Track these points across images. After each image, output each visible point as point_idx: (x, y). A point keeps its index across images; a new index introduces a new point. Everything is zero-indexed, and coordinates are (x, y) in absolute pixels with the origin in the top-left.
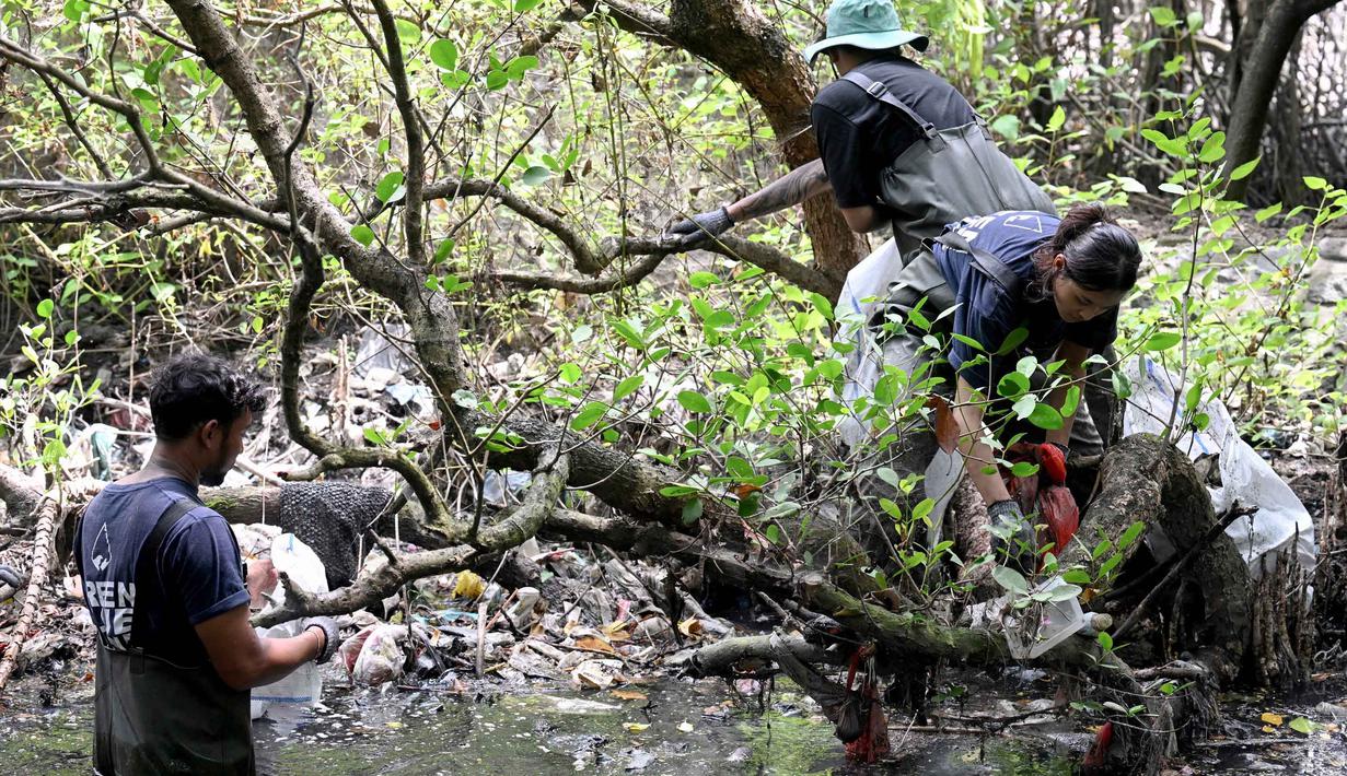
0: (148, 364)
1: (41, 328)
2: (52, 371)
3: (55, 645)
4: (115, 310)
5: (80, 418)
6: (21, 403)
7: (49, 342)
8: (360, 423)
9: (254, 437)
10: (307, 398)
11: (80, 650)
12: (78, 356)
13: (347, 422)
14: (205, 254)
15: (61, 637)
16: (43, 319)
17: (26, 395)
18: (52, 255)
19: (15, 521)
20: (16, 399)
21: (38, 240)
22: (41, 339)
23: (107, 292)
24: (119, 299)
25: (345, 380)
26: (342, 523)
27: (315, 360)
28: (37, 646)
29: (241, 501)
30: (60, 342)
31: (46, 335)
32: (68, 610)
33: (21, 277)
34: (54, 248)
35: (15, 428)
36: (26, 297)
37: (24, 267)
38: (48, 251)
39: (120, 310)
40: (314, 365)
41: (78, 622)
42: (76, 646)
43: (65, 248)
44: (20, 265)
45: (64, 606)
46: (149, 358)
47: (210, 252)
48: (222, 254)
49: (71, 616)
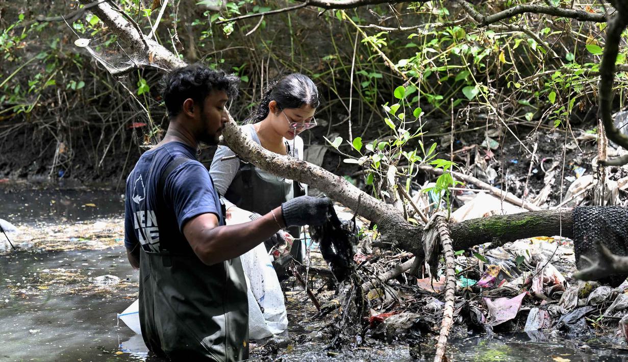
0: (461, 144)
1: (396, 107)
2: (404, 135)
3: (414, 320)
4: (438, 106)
5: (416, 182)
6: (384, 158)
7: (402, 116)
8: (616, 179)
9: (538, 193)
10: (576, 164)
11: (433, 326)
12: (421, 127)
13: (607, 177)
14: (501, 62)
15: (418, 316)
16: (398, 100)
17: (387, 153)
18: (395, 67)
19: (384, 237)
20: (382, 156)
21: (385, 57)
22: (397, 114)
23: (432, 94)
24: (441, 97)
25: (604, 149)
26: (618, 235)
27: (580, 138)
28: (402, 320)
29: (544, 219)
30: (410, 116)
31: (400, 111)
32: (423, 300)
33: (372, 86)
34: (396, 62)
35: (381, 175)
36: (375, 101)
37: (373, 78)
38: (392, 64)
39: (441, 107)
40: (579, 141)
41: (430, 307)
42: (430, 323)
43: (403, 63)
44: (371, 77)
45: (420, 297)
46: (461, 140)
47: (504, 61)
48: (513, 62)
49: (425, 303)
